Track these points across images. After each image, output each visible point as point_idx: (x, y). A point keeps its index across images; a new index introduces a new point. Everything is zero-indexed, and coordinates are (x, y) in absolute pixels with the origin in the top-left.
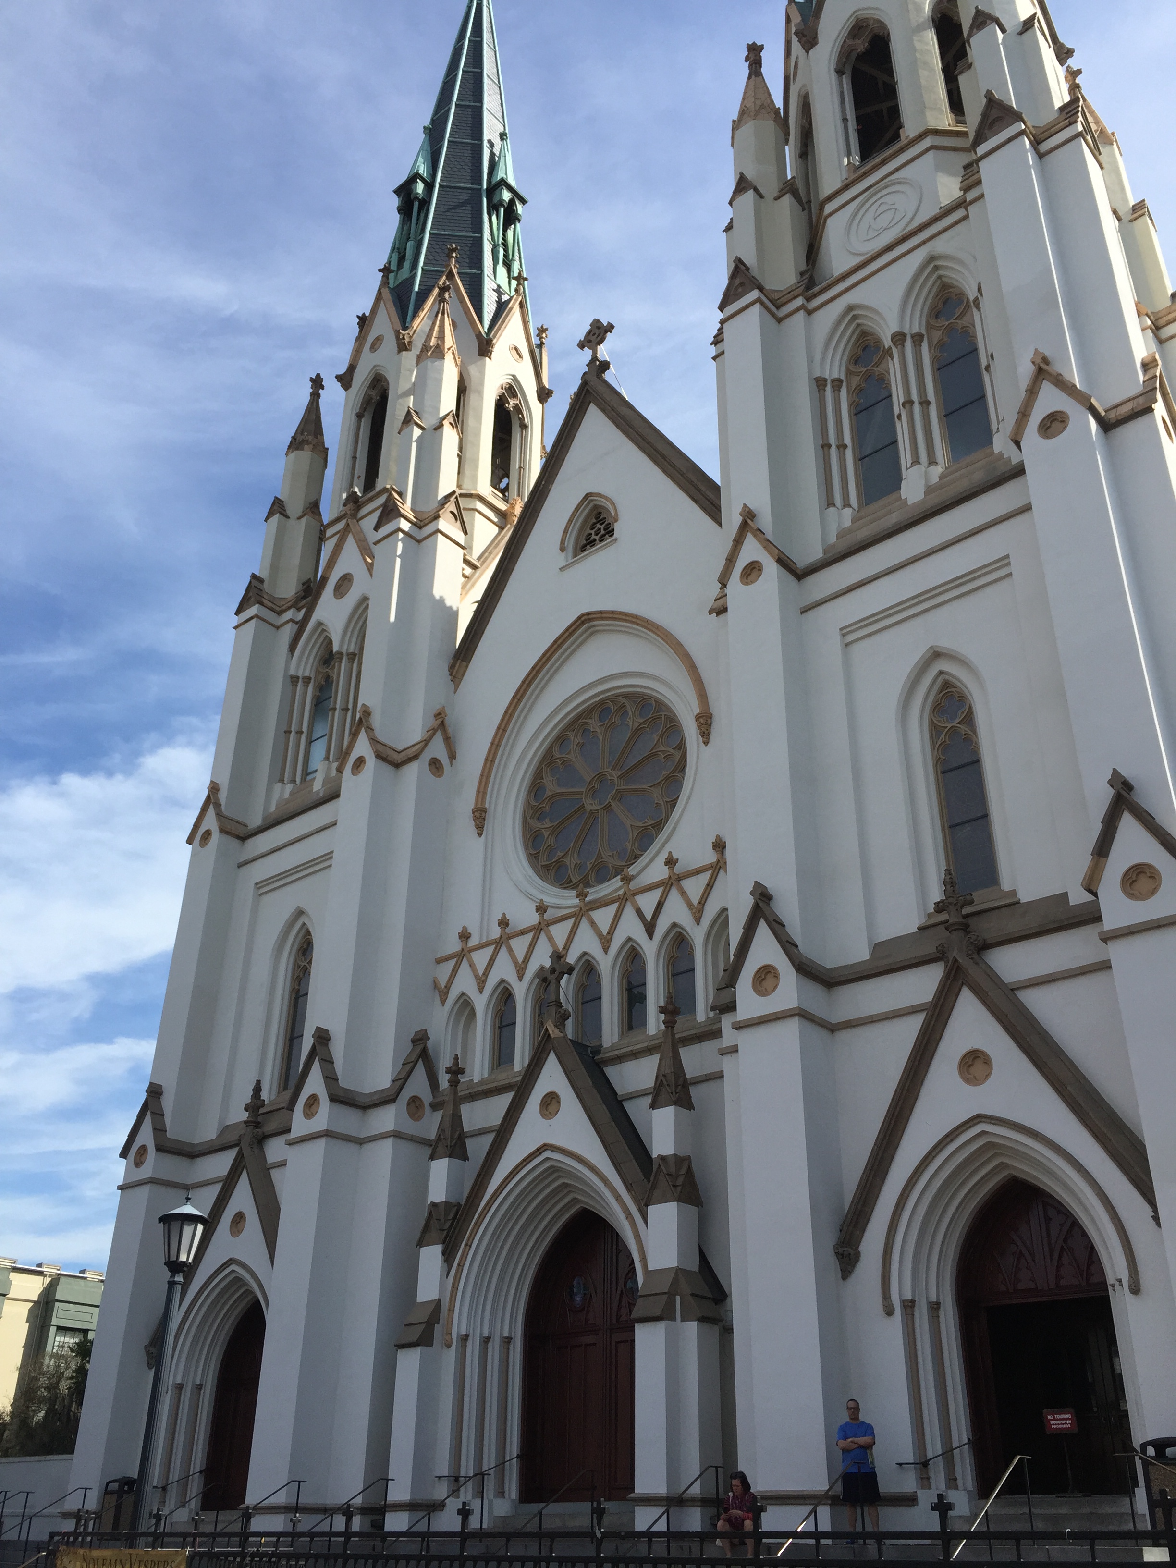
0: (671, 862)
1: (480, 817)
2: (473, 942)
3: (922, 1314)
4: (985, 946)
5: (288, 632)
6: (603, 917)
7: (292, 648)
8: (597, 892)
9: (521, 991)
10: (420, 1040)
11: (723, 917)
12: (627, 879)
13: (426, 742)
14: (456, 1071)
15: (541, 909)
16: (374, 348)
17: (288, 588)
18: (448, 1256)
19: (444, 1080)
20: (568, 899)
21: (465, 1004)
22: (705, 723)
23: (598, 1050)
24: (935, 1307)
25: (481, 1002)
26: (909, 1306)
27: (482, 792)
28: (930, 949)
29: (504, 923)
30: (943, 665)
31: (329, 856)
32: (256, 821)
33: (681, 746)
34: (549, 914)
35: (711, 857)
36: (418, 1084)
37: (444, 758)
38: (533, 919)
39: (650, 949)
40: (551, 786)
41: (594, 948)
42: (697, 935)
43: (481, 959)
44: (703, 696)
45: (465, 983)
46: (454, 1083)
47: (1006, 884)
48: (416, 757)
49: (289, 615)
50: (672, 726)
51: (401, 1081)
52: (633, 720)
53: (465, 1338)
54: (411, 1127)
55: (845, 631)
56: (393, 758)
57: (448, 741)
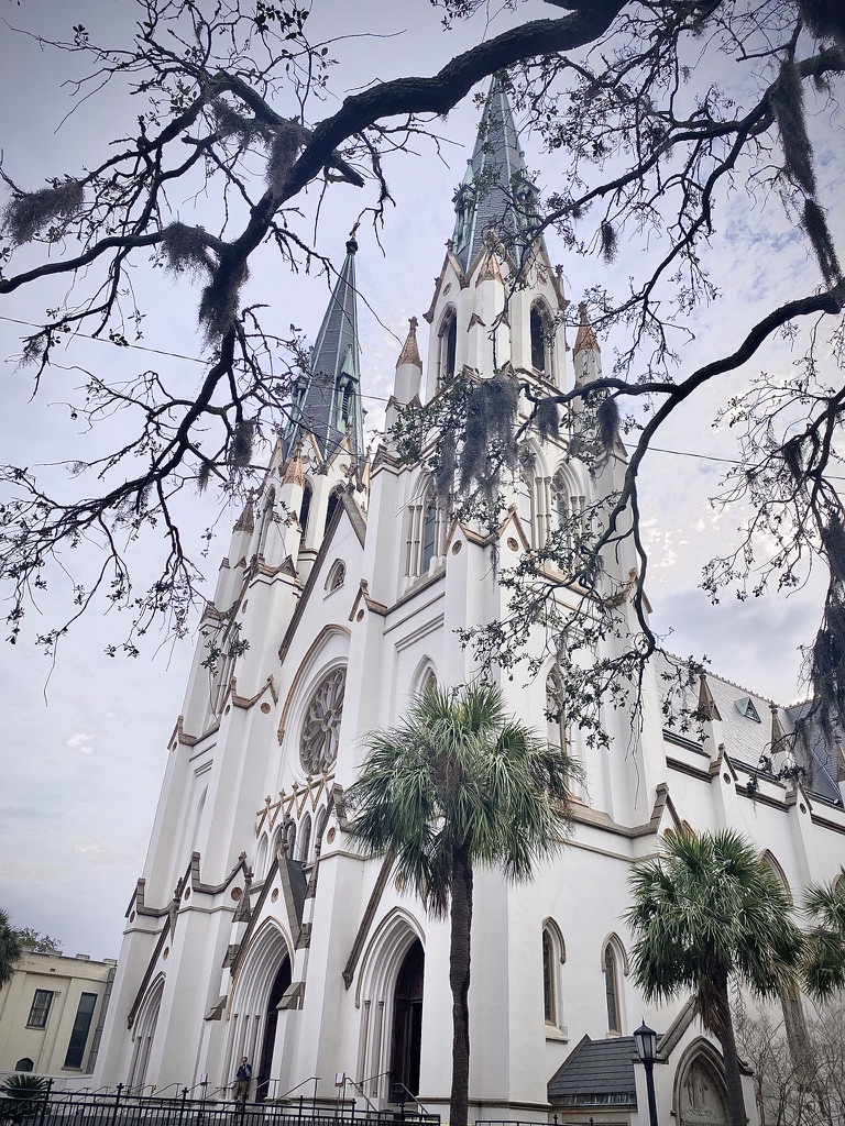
1: (281, 733)
2: (272, 804)
5: (223, 631)
7: (224, 640)
10: (243, 857)
12: (325, 772)
13: (260, 695)
14: (249, 875)
15: (295, 787)
16: (272, 474)
18: (233, 973)
21: (265, 838)
23: (306, 864)
24: (381, 1004)
25: (270, 837)
26: (368, 1004)
27: (283, 722)
29: (282, 794)
30: (429, 664)
31: (212, 761)
32: (199, 737)
36: (240, 881)
37: (271, 703)
40: (312, 718)
43: (273, 812)
46: (248, 882)
48: (253, 704)
49: (223, 622)
51: (230, 879)
53: (236, 1016)
54: (230, 904)
55: (397, 646)
56: (245, 705)
57: (273, 692)
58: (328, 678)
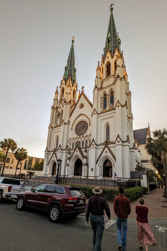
0: (86, 135)
1: (72, 129)
3: (101, 167)
4: (108, 144)
5: (55, 111)
6: (81, 138)
7: (56, 113)
8: (81, 136)
9: (75, 143)
10: (67, 146)
11: (90, 140)
12: (83, 136)
13: (68, 123)
14: (70, 148)
15: (76, 137)
16: (63, 85)
17: (55, 107)
18: (69, 161)
19: (69, 149)
20: (78, 136)
21: (70, 143)
22: (90, 124)
23: (80, 148)
24: (102, 166)
25: (72, 143)
26: (100, 166)
27: (72, 127)
28: (104, 144)
29: (73, 138)
30: (108, 123)
31: (60, 131)
32: (53, 127)
33: (88, 126)
34: (77, 137)
35: (90, 135)
36: (67, 149)
37: (69, 124)
38: (76, 138)
39: (85, 141)
40: (77, 127)
41: (80, 141)
42: (88, 140)
43: (72, 140)
44: (90, 122)
45: (70, 142)
46: (70, 149)
47: (110, 140)
48: (67, 124)
49: (56, 109)
50: (87, 124)
51: (66, 148)
52: (84, 123)
53: (70, 166)
54: (66, 152)
55: (101, 120)
56: (65, 124)
57: (69, 123)
58: (81, 122)
